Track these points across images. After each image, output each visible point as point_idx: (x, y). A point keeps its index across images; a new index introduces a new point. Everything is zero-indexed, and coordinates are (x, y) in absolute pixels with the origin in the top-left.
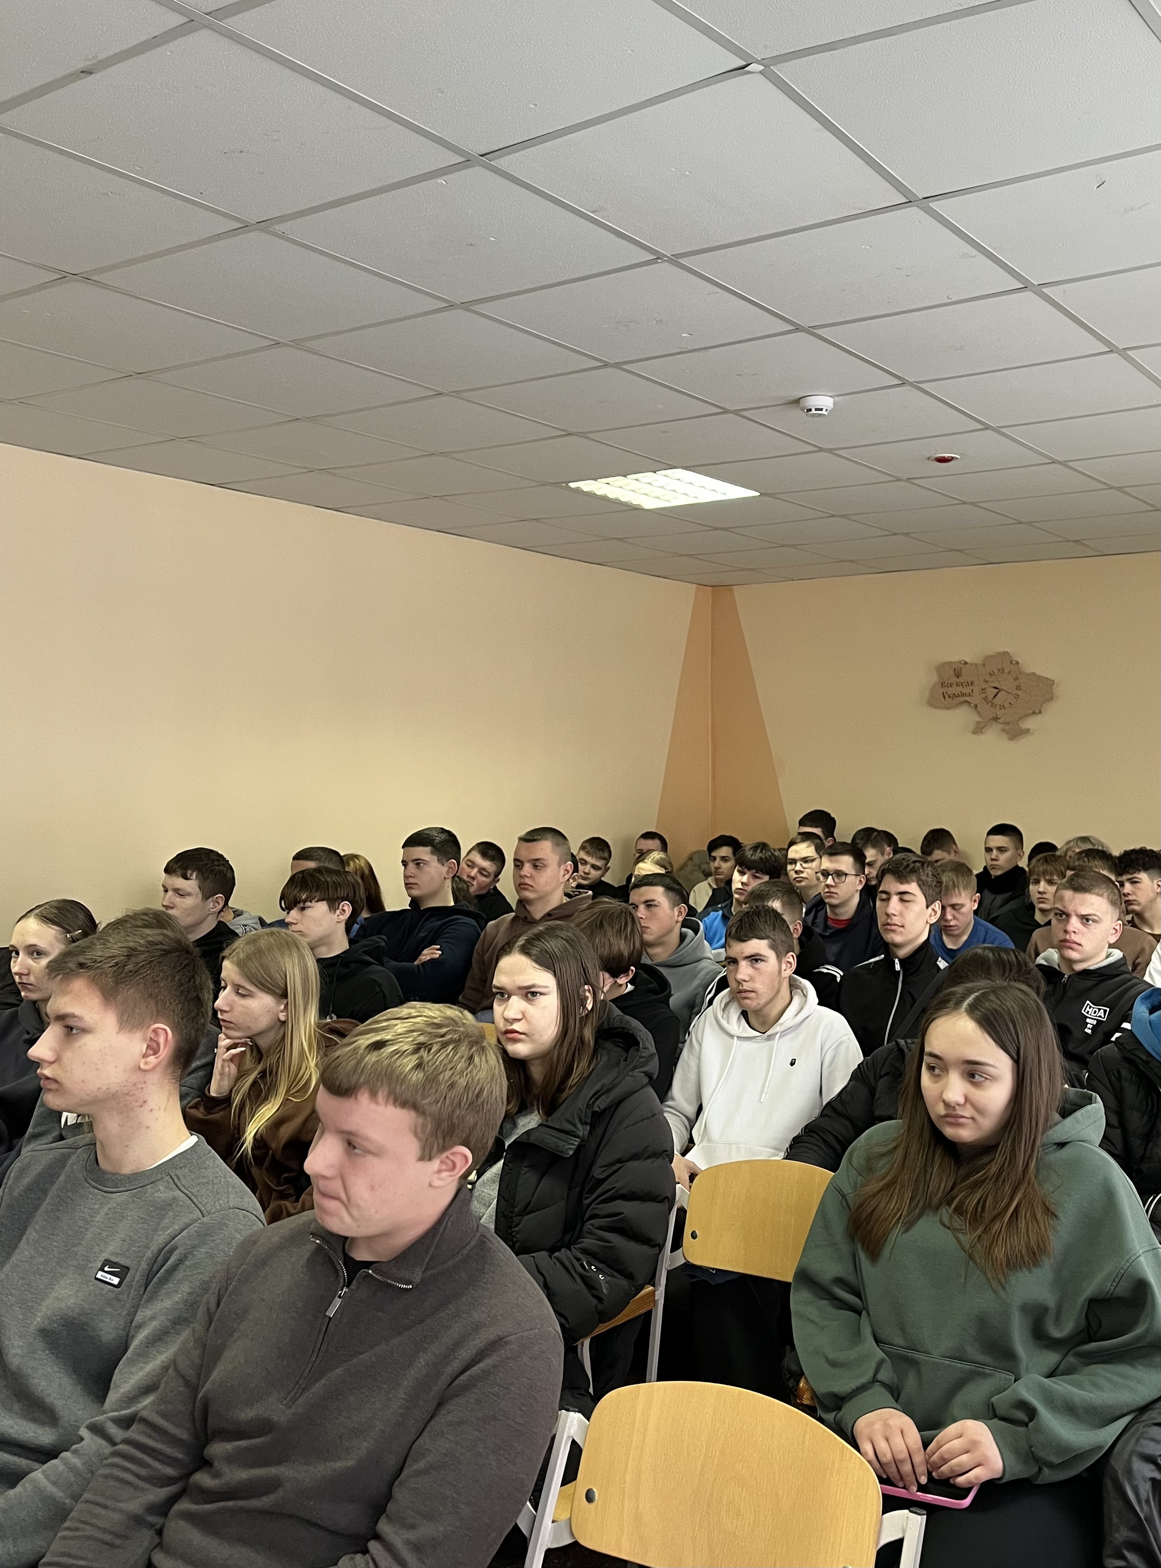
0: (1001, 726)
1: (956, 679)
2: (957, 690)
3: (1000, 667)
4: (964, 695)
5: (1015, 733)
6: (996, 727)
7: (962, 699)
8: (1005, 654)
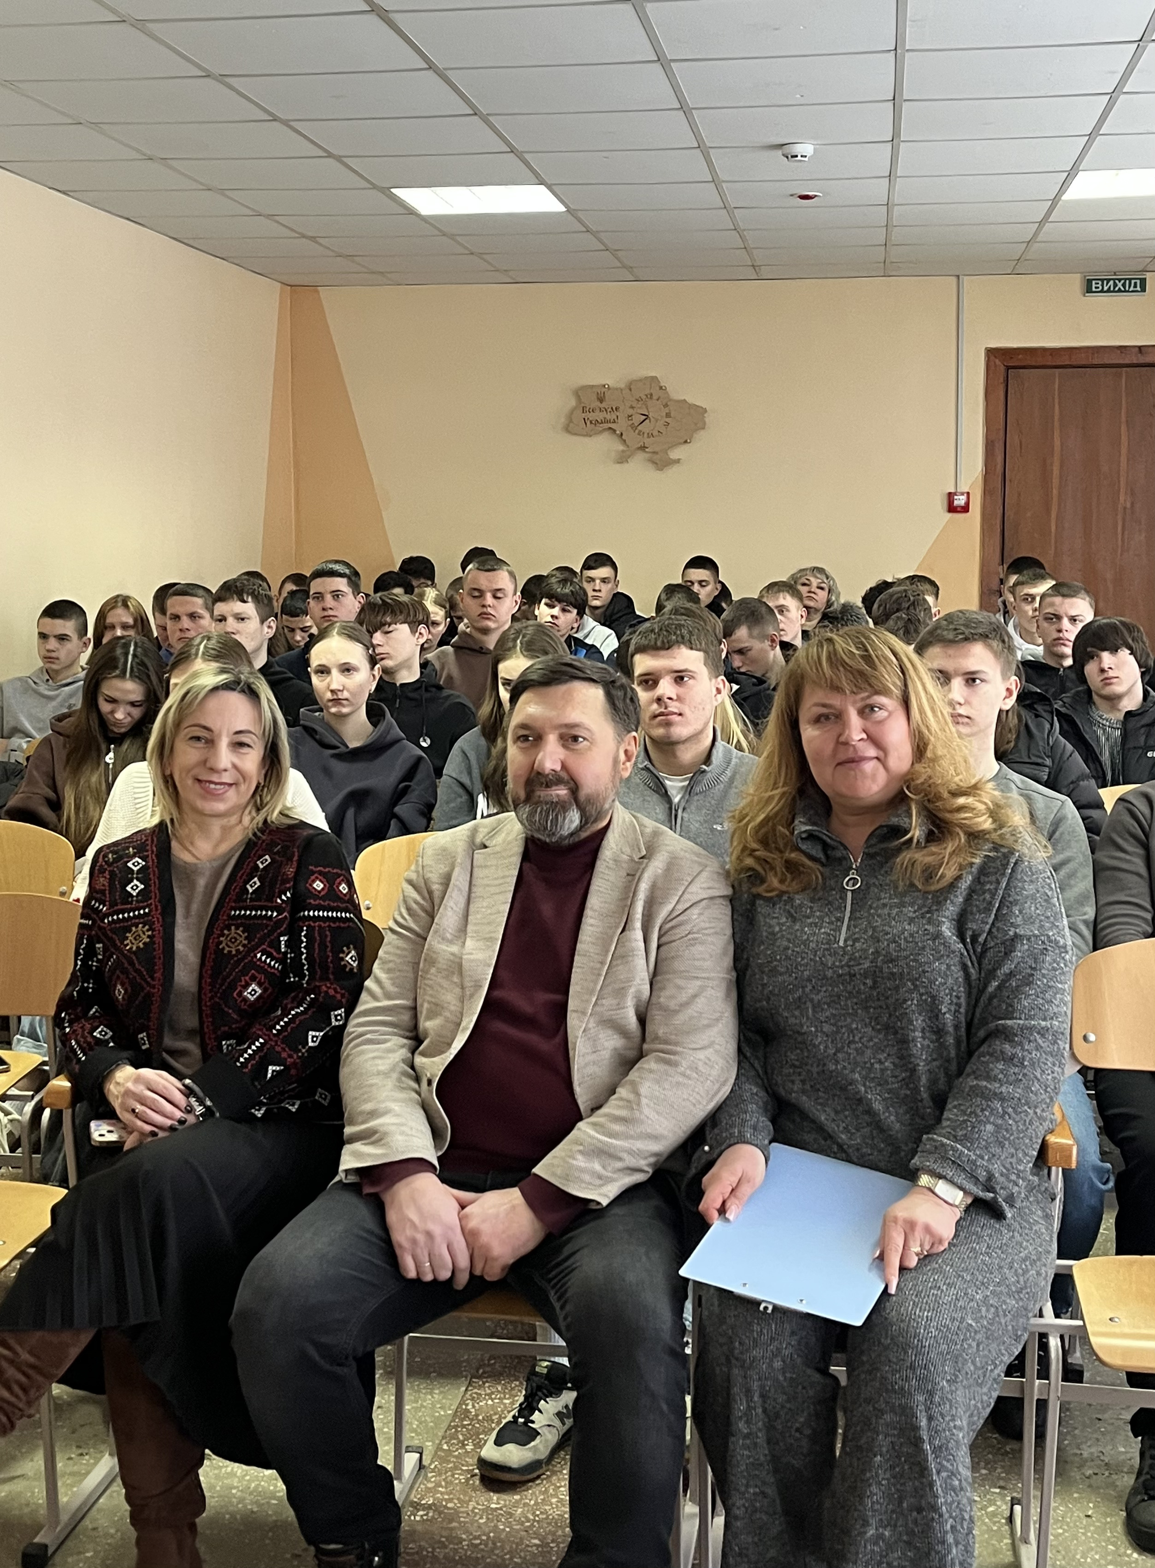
0: (647, 456)
1: (598, 403)
2: (600, 416)
3: (648, 392)
4: (609, 422)
5: (661, 462)
6: (641, 456)
7: (606, 426)
8: (654, 379)
